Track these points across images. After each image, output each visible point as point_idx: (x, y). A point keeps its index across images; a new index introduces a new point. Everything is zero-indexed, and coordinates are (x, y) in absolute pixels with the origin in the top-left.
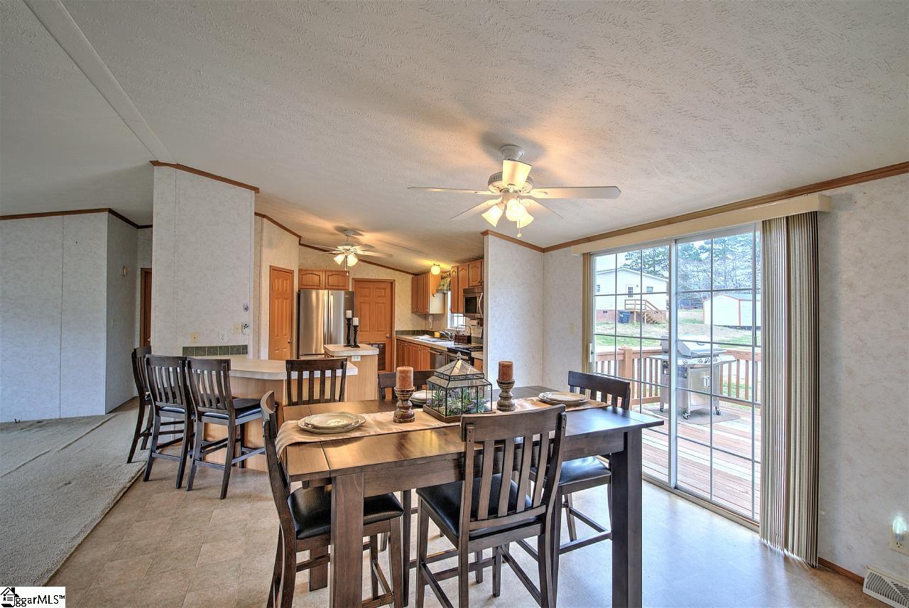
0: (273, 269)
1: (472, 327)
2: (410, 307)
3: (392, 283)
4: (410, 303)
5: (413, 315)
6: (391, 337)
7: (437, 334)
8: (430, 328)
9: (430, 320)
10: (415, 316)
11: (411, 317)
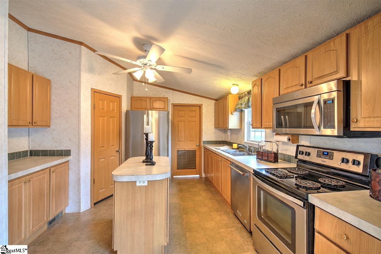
0: (95, 92)
1: (277, 142)
2: (214, 124)
3: (200, 106)
4: (213, 120)
5: (216, 130)
6: (200, 145)
7: (235, 146)
8: (229, 140)
9: (229, 134)
10: (218, 131)
11: (214, 132)
